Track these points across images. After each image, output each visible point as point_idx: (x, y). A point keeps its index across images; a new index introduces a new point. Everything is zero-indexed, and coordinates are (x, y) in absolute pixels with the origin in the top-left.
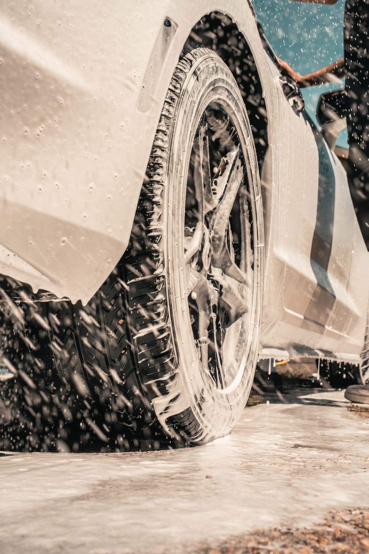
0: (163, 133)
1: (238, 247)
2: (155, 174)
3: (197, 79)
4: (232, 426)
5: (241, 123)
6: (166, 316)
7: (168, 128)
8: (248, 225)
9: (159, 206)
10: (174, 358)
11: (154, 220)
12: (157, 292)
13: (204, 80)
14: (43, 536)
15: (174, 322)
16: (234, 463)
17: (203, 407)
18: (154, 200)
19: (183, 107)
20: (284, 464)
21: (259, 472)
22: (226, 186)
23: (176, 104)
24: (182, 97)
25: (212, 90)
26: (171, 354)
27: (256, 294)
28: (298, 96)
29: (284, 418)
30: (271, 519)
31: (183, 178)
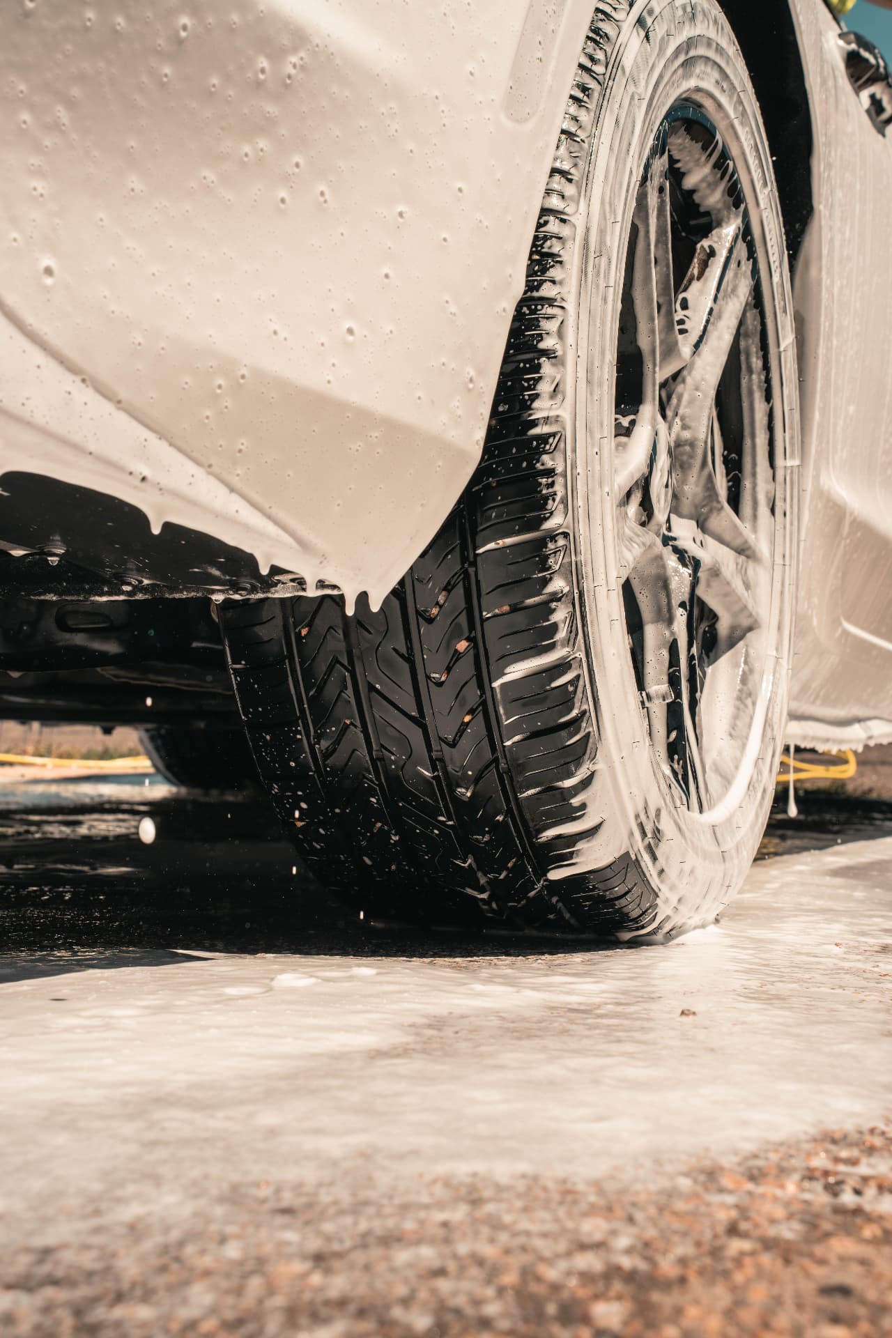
0: (563, 176)
1: (734, 467)
2: (545, 281)
3: (647, 37)
4: (726, 900)
5: (747, 151)
6: (571, 632)
7: (575, 165)
8: (760, 408)
9: (553, 360)
10: (592, 734)
11: (542, 395)
12: (549, 574)
13: (663, 38)
14: (319, 1132)
15: (592, 647)
16: (742, 985)
17: (658, 853)
18: (542, 345)
19: (612, 111)
20: (866, 988)
21: (807, 1005)
22: (711, 310)
23: (595, 101)
24: (610, 84)
25: (682, 65)
26: (584, 725)
27: (780, 583)
28: (885, 83)
29: (841, 887)
30: (858, 1107)
31: (611, 290)
